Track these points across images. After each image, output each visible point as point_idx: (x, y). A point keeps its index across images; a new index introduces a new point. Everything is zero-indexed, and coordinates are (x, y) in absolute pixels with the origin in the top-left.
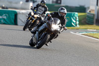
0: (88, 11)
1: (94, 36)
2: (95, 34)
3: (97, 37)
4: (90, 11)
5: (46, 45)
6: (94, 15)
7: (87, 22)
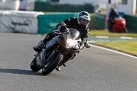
0: (97, 11)
1: (105, 45)
2: (108, 43)
3: (110, 46)
4: (99, 11)
5: (57, 69)
6: (105, 16)
7: (95, 26)
